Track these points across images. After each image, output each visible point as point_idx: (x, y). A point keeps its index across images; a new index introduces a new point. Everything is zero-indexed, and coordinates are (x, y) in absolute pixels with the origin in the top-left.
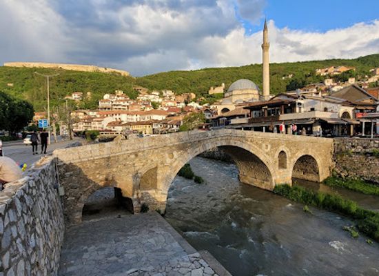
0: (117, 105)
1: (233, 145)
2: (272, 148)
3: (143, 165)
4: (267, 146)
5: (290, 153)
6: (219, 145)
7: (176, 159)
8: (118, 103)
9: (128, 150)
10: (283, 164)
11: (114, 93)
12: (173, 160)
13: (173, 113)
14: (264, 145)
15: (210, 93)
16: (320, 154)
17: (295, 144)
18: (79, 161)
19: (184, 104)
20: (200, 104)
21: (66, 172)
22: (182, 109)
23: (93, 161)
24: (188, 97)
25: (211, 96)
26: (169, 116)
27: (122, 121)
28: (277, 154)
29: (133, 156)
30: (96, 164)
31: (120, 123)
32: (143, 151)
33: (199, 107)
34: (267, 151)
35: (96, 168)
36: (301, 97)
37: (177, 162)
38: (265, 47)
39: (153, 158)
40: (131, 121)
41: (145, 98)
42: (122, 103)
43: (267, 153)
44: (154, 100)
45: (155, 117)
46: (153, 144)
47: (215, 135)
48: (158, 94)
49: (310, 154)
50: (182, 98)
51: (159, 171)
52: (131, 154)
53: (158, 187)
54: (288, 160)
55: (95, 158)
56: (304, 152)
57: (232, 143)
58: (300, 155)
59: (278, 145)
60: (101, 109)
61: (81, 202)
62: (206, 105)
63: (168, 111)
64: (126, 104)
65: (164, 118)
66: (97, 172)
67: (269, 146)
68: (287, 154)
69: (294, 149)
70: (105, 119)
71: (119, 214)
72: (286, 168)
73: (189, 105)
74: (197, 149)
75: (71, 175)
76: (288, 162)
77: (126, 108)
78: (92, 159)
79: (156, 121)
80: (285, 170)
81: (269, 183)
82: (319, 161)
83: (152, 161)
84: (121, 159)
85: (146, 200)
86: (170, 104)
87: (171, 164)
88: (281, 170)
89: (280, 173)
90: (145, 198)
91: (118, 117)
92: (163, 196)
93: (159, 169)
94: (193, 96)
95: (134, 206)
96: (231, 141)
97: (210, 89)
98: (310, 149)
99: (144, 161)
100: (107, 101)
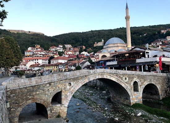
0: (36, 54)
1: (106, 78)
2: (129, 79)
3: (54, 90)
4: (126, 78)
5: (140, 83)
6: (97, 78)
7: (72, 86)
8: (37, 53)
9: (45, 82)
10: (137, 89)
11: (34, 47)
12: (71, 86)
13: (71, 59)
14: (124, 78)
15: (95, 45)
16: (159, 83)
17: (143, 77)
18: (18, 88)
19: (78, 53)
20: (88, 53)
21: (11, 94)
22: (77, 56)
23: (26, 88)
24: (81, 48)
25: (95, 48)
26: (69, 60)
27: (40, 64)
28: (132, 83)
29: (48, 85)
30: (28, 90)
31: (38, 65)
32: (54, 82)
33: (88, 54)
34: (126, 81)
35: (28, 92)
36: (147, 49)
37: (73, 88)
38: (127, 18)
39: (59, 86)
40: (45, 64)
41: (54, 49)
42: (39, 53)
43: (126, 83)
44: (60, 51)
45: (60, 61)
46: (60, 78)
47: (95, 72)
48: (62, 46)
49: (153, 83)
50: (77, 49)
51: (63, 94)
52: (47, 84)
53: (62, 103)
54: (139, 86)
55: (27, 86)
56: (149, 82)
57: (105, 77)
58: (146, 83)
59: (133, 78)
60: (26, 56)
61: (18, 112)
62: (92, 53)
63: (68, 57)
64: (42, 53)
65: (66, 61)
66: (28, 94)
67: (127, 78)
68: (138, 83)
69: (143, 80)
70: (28, 63)
71: (40, 119)
72: (138, 91)
73: (82, 53)
74: (85, 81)
75: (14, 96)
76: (139, 88)
77: (42, 55)
78: (25, 86)
79: (61, 64)
80: (138, 93)
81: (128, 101)
82: (159, 87)
83: (59, 87)
84: (41, 86)
85: (55, 111)
86: (70, 53)
87: (70, 89)
88: (136, 93)
89: (135, 94)
90: (54, 110)
91: (36, 61)
92: (65, 108)
93: (62, 92)
94: (84, 47)
95: (48, 114)
96: (104, 75)
97: (94, 43)
98: (152, 80)
99: (55, 88)
100: (30, 51)
